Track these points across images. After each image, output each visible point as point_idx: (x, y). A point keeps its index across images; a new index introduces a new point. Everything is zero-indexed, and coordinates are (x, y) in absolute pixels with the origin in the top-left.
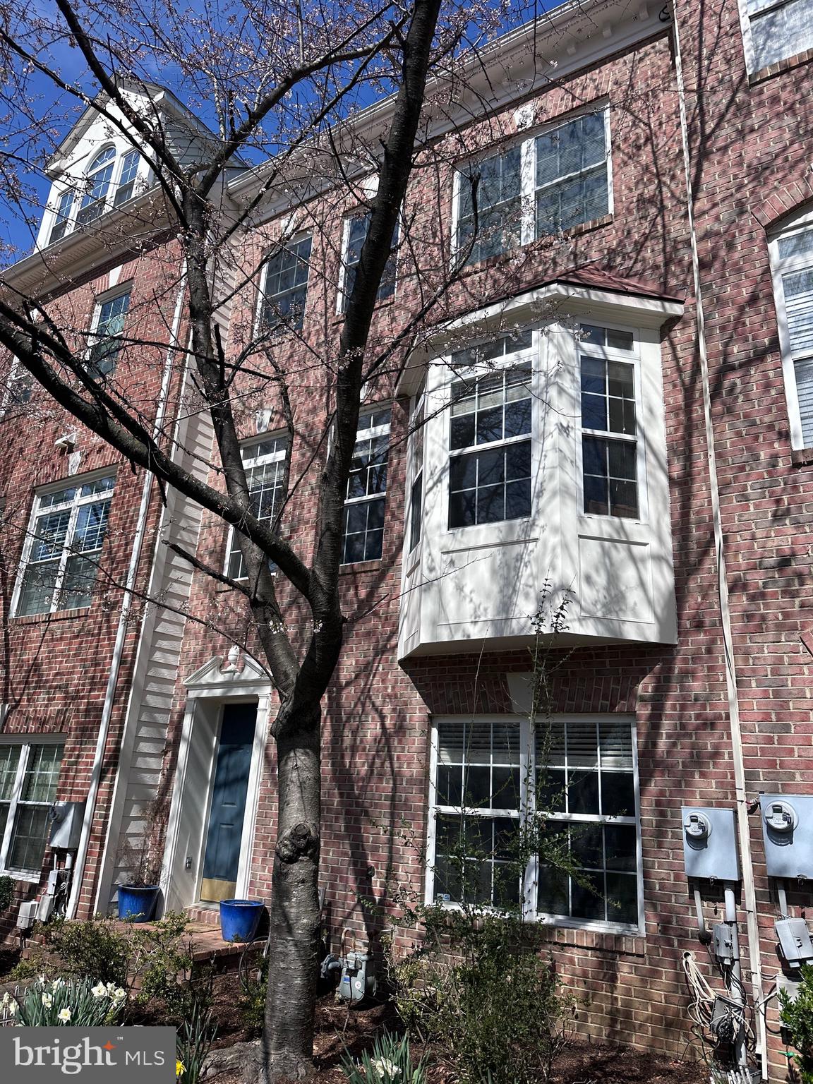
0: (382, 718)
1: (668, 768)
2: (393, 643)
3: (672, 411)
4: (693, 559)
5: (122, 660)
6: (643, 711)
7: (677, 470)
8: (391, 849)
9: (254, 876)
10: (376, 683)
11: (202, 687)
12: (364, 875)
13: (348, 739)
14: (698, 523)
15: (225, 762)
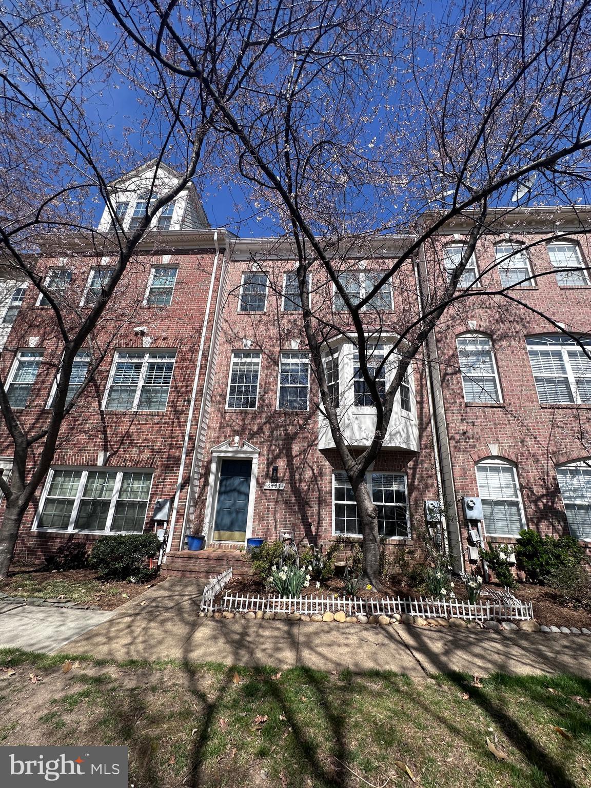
0: (313, 470)
1: (418, 489)
2: (316, 442)
3: (417, 380)
4: (424, 427)
5: (190, 438)
6: (410, 472)
7: (418, 399)
8: (319, 517)
9: (254, 528)
10: (309, 457)
11: (221, 452)
12: (308, 526)
13: (297, 476)
14: (426, 416)
15: (224, 483)
